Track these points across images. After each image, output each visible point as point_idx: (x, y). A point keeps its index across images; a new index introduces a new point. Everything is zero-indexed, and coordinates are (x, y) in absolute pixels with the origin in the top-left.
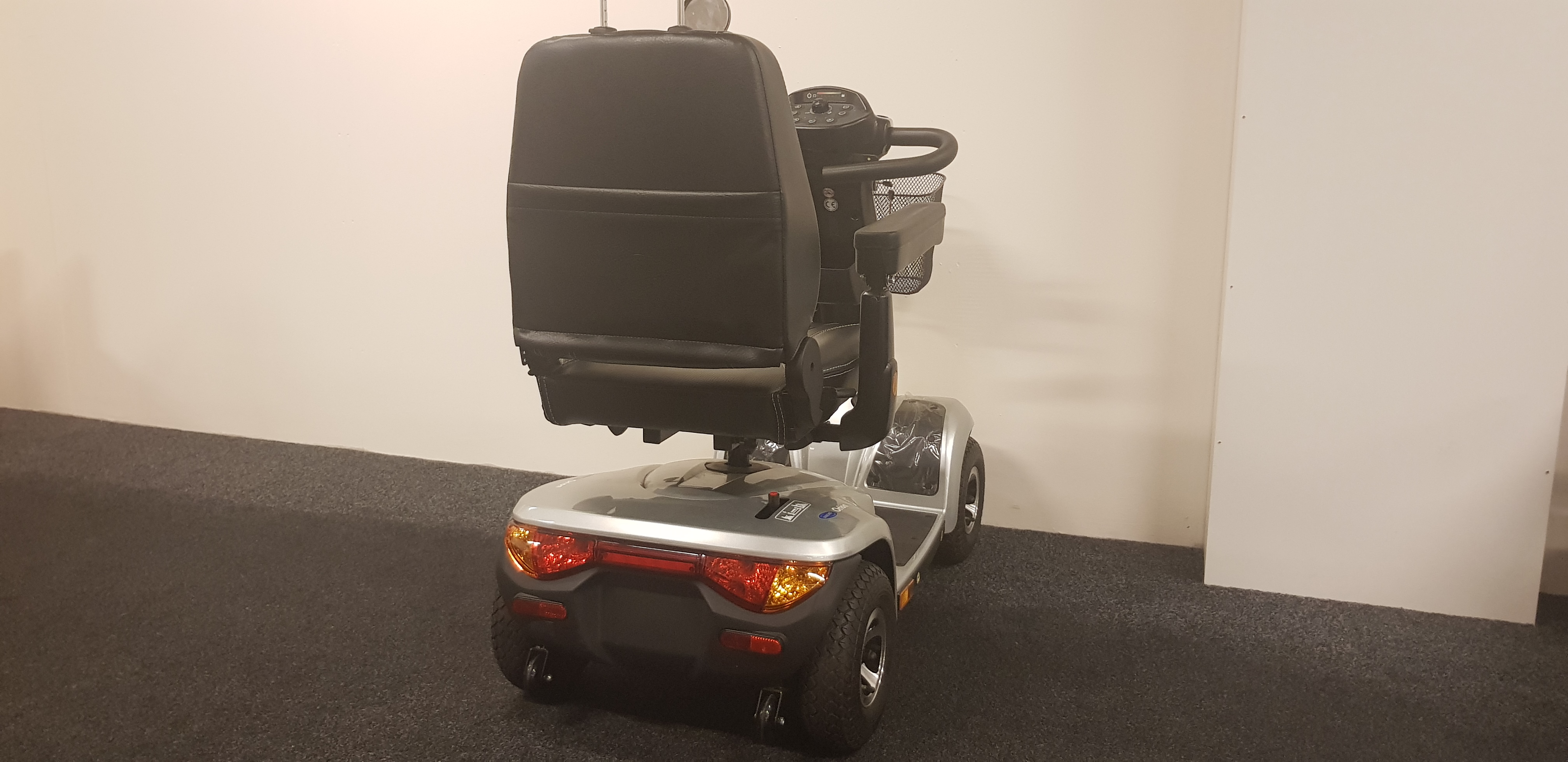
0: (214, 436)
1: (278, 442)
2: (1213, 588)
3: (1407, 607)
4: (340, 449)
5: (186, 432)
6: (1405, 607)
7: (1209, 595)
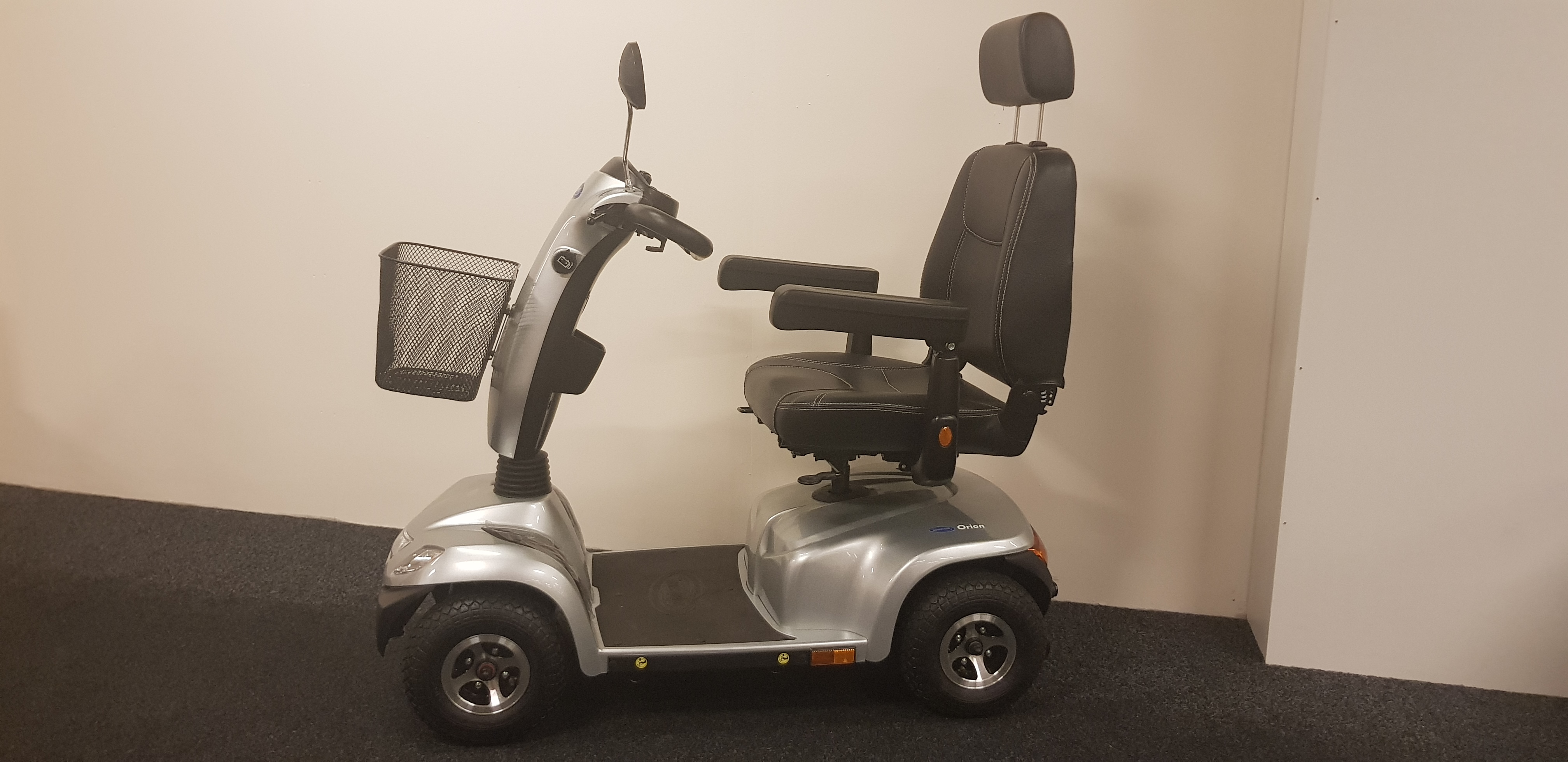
0: (160, 505)
1: (236, 511)
2: (1276, 668)
3: (1467, 684)
4: (308, 519)
5: (127, 500)
6: (1465, 685)
7: (1274, 677)
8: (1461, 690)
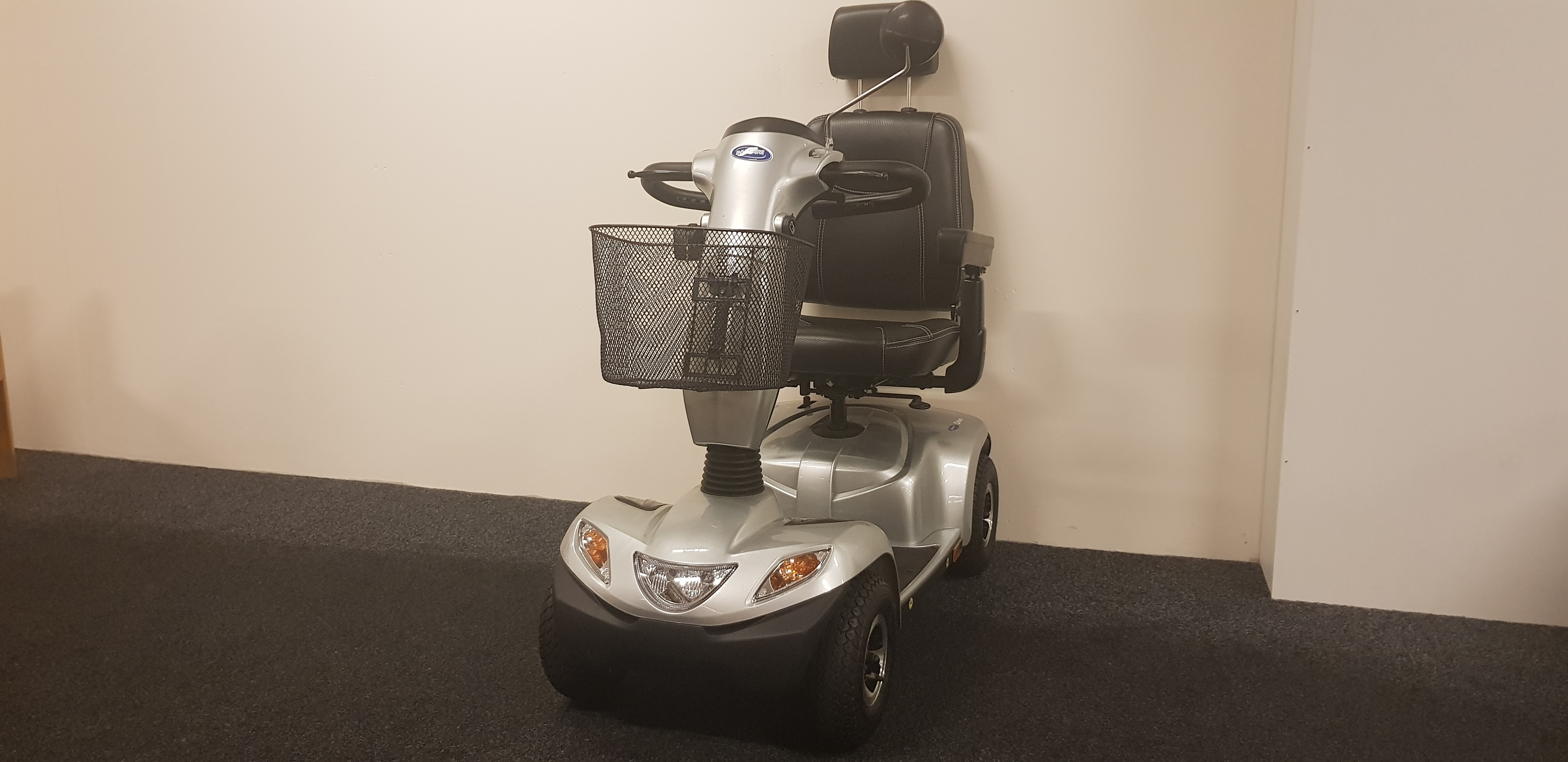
2: (1281, 602)
4: (377, 483)
5: (213, 470)
6: (1467, 616)
7: (1279, 609)
8: (1463, 621)
